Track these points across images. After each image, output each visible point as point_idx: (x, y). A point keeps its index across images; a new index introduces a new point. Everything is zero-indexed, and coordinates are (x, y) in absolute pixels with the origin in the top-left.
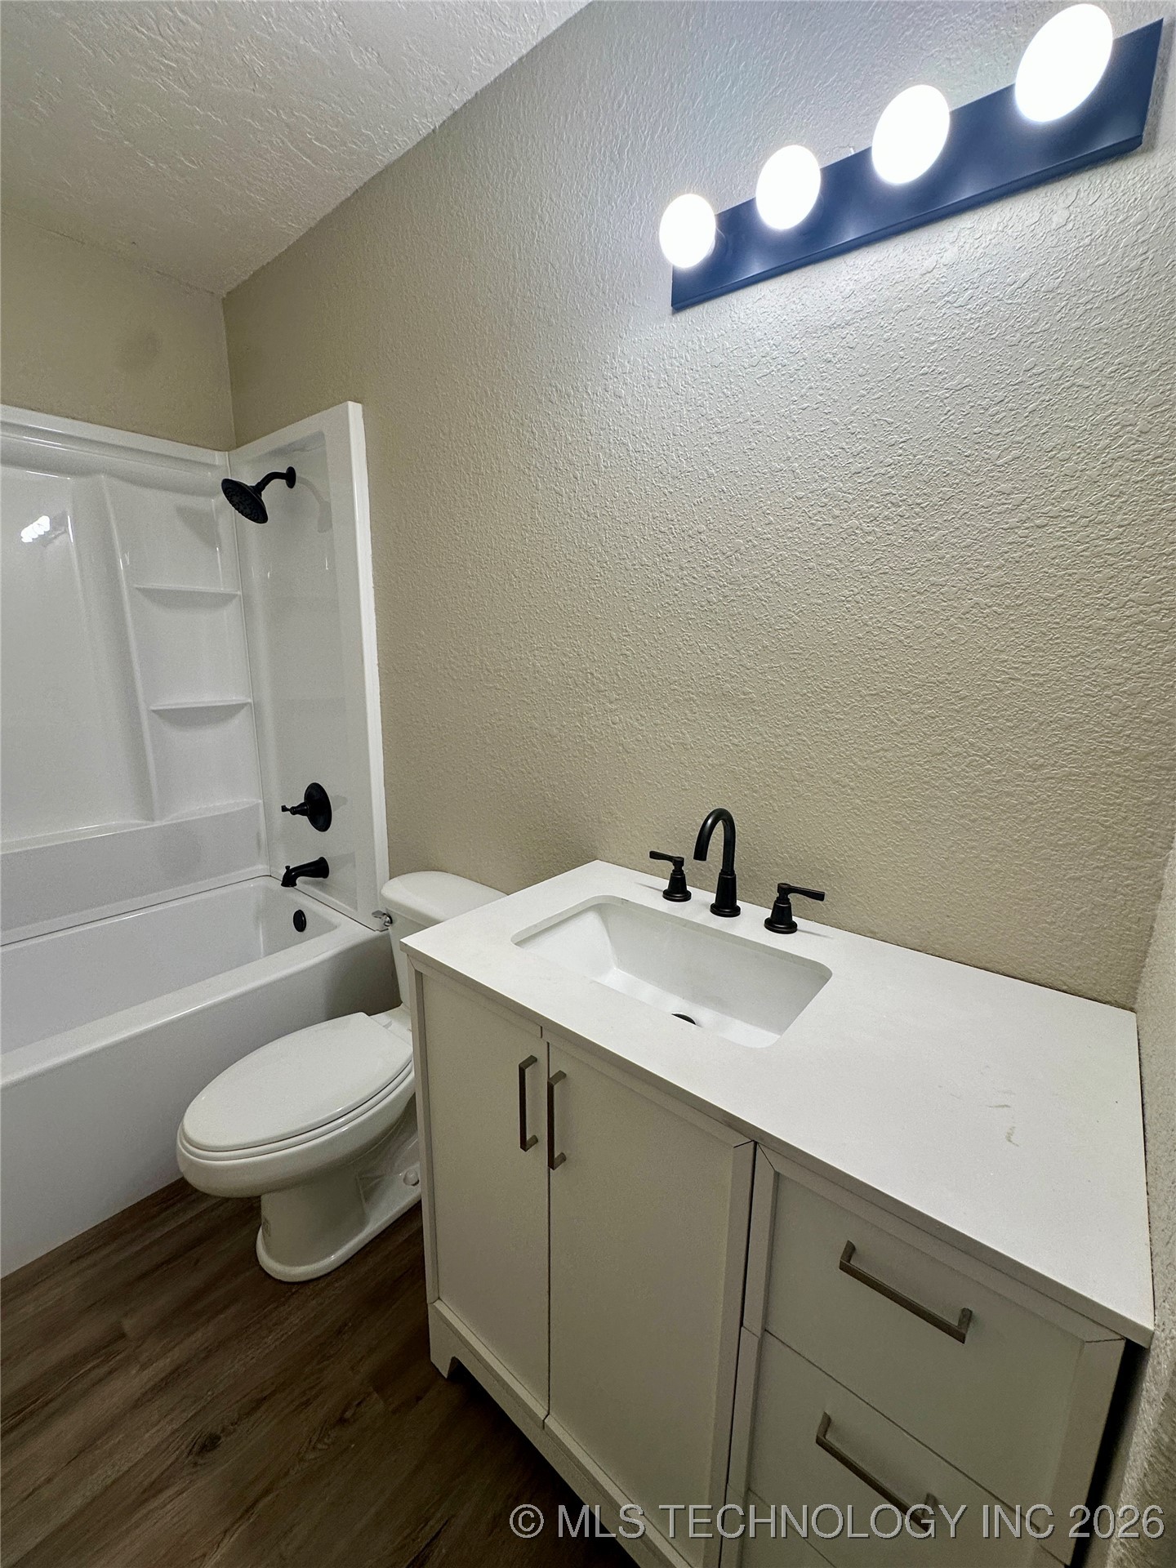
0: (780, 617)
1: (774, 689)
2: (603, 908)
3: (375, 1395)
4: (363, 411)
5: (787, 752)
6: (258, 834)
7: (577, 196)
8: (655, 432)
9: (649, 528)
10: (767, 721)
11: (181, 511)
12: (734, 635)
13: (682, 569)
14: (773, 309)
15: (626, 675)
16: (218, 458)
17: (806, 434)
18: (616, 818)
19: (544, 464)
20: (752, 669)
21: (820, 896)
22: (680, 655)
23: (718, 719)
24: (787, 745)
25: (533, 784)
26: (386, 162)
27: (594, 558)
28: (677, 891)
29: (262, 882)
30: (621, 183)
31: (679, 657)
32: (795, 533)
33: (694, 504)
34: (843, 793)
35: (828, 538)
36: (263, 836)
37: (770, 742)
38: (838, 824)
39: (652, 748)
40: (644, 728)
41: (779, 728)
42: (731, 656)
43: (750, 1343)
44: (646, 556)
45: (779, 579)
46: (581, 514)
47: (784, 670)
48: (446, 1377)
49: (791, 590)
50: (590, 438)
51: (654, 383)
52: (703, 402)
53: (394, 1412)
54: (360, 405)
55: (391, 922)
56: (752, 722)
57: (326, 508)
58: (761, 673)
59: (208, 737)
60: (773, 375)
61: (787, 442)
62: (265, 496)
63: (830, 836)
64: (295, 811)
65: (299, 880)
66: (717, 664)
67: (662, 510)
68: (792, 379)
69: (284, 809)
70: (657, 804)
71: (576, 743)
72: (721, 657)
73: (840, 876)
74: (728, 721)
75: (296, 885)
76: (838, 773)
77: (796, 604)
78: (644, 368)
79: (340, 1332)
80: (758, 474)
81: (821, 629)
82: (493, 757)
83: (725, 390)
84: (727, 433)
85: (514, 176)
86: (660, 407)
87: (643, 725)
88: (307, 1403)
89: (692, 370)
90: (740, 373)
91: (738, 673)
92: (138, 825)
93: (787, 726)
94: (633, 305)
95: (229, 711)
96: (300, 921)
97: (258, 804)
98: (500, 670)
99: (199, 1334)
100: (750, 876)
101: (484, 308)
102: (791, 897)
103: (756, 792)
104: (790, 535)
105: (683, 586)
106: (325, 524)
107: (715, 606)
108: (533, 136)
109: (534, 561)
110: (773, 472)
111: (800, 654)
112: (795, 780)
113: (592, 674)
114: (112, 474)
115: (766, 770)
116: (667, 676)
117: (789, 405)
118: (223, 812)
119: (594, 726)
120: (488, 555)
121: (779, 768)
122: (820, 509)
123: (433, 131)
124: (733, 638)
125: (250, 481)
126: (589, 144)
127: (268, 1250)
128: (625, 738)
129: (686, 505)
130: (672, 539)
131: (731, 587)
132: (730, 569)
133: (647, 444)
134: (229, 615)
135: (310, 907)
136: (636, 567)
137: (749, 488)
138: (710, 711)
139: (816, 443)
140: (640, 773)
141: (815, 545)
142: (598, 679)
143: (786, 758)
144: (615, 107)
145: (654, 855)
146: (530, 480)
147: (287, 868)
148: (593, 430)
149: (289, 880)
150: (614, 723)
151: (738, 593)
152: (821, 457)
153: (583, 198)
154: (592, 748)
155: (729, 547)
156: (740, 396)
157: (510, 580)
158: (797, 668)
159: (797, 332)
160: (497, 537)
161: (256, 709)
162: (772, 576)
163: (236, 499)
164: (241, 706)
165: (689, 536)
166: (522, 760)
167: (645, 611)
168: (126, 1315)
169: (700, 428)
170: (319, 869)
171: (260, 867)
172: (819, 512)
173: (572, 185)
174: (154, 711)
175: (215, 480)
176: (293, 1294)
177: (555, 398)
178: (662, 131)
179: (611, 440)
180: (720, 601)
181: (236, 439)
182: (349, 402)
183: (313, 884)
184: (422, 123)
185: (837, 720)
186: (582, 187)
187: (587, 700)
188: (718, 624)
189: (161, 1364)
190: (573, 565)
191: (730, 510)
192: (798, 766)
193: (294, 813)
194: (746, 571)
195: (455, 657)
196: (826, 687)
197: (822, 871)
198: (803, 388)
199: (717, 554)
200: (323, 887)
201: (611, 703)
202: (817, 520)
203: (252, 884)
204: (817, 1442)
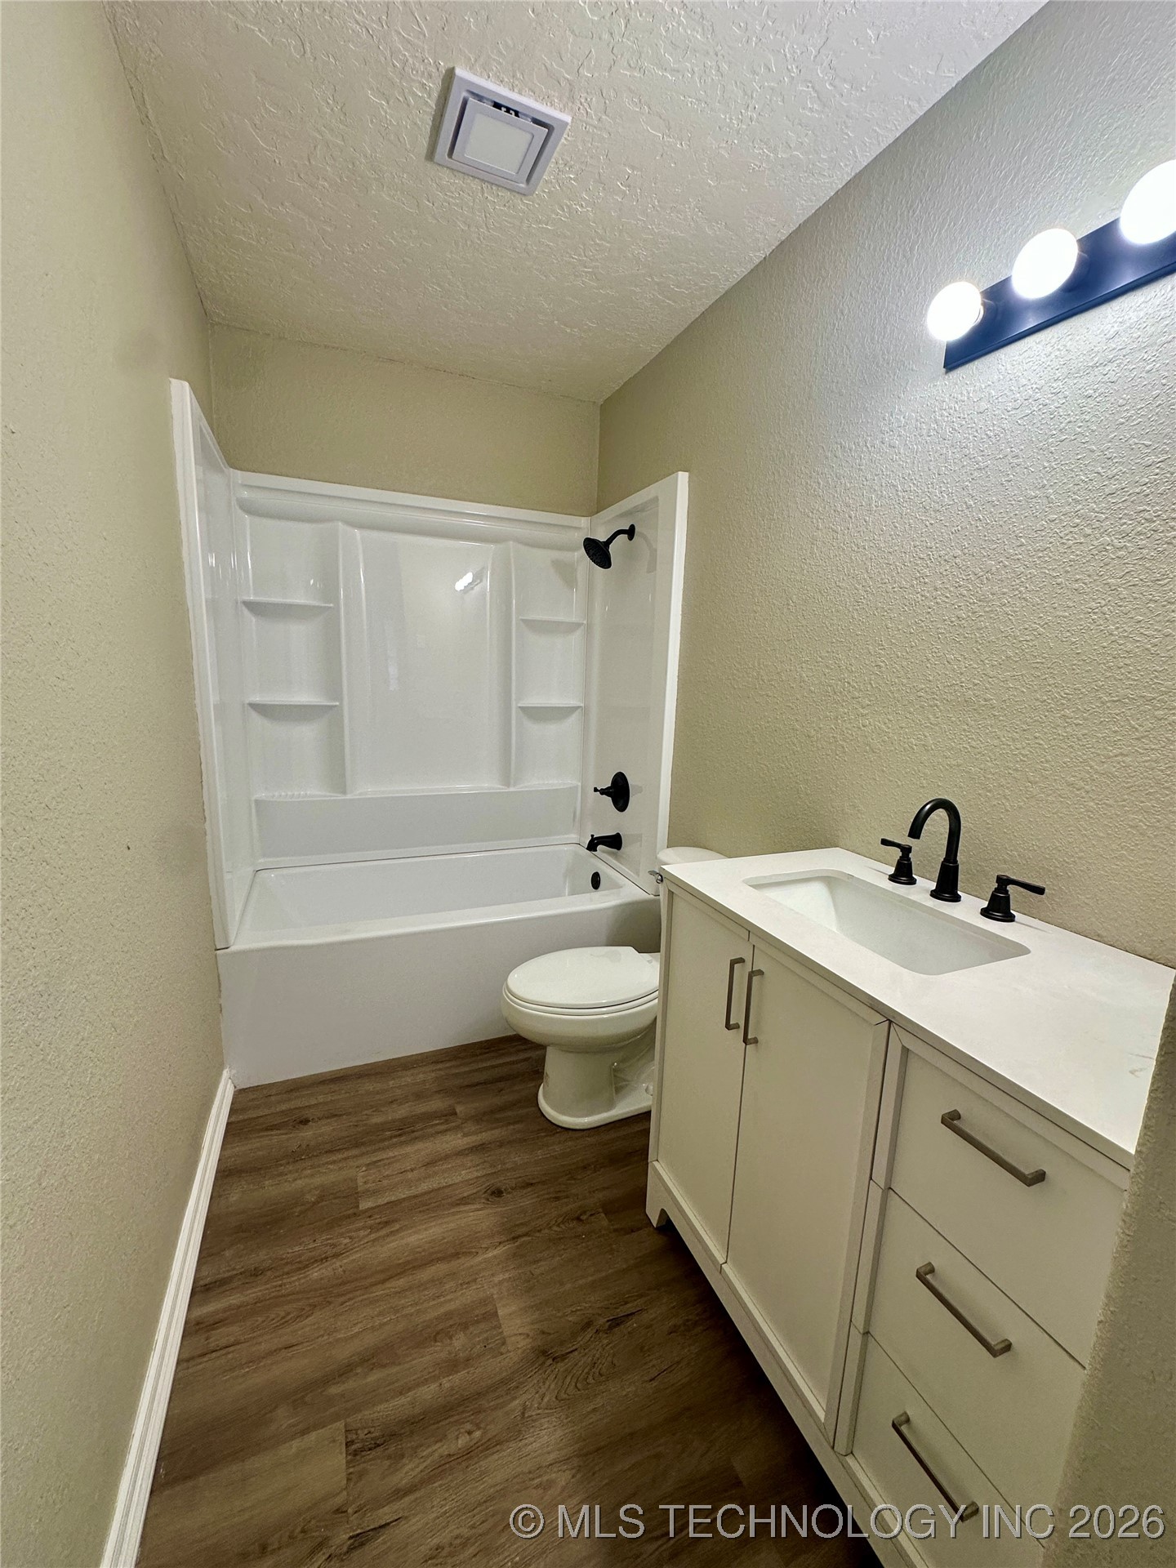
0: (1026, 629)
1: (1015, 696)
2: (831, 881)
3: (603, 1215)
4: (689, 477)
5: (1023, 755)
6: (575, 808)
7: (873, 289)
8: (922, 474)
9: (909, 556)
10: (1005, 726)
11: (557, 564)
12: (979, 647)
13: (936, 589)
14: (1038, 358)
15: (878, 684)
16: (583, 522)
17: (1063, 463)
18: (858, 811)
19: (825, 508)
20: (994, 677)
21: (1040, 891)
22: (929, 665)
23: (959, 723)
24: (1024, 748)
25: (790, 778)
26: (727, 288)
27: (859, 584)
28: (903, 873)
29: (572, 847)
30: (910, 273)
31: (927, 667)
32: (1045, 552)
33: (952, 533)
34: (1077, 795)
35: (1077, 555)
36: (578, 812)
37: (1008, 745)
38: (1070, 826)
39: (896, 749)
40: (890, 730)
41: (1017, 733)
42: (975, 666)
43: (876, 1194)
44: (905, 580)
45: (1027, 596)
46: (851, 547)
47: (1025, 678)
48: (655, 1226)
49: (1038, 604)
50: (865, 483)
51: (924, 432)
52: (967, 445)
53: (615, 1230)
54: (687, 474)
55: (662, 881)
56: (991, 726)
57: (654, 552)
58: (1003, 681)
59: (552, 729)
60: (1034, 415)
61: (1043, 471)
62: (612, 548)
63: (1061, 837)
64: (603, 792)
65: (600, 847)
66: (962, 674)
67: (922, 539)
68: (1052, 416)
69: (596, 790)
70: (896, 800)
71: (830, 743)
72: (966, 667)
73: (1070, 877)
74: (968, 725)
75: (596, 851)
76: (1073, 776)
77: (1041, 617)
78: (917, 420)
79: (585, 1168)
80: (1013, 502)
81: (1064, 639)
82: (759, 754)
83: (988, 432)
84: (987, 469)
85: (824, 282)
86: (929, 451)
87: (889, 728)
88: (557, 1198)
89: (959, 417)
90: (1003, 416)
91: (981, 681)
92: (499, 789)
93: (1024, 730)
94: (912, 370)
95: (568, 711)
96: (596, 881)
97: (577, 787)
98: (772, 680)
99: (497, 1132)
100: (978, 871)
101: (789, 387)
102: (1010, 888)
103: (990, 791)
104: (1041, 555)
105: (936, 605)
106: (652, 568)
107: (963, 621)
108: (841, 250)
109: (809, 588)
110: (1029, 499)
111: (1042, 663)
112: (1029, 782)
113: (849, 683)
114: (519, 540)
115: (1001, 771)
116: (915, 684)
117: (1048, 438)
118: (554, 788)
119: (846, 728)
120: (772, 585)
121: (1014, 770)
122: (1072, 529)
123: (765, 258)
124: (978, 649)
125: (602, 537)
126: (886, 247)
127: (544, 1096)
128: (873, 739)
129: (945, 534)
130: (930, 564)
131: (980, 603)
132: (981, 588)
133: (914, 484)
134: (576, 638)
135: (606, 872)
136: (896, 589)
137: (1005, 516)
138: (951, 715)
139: (1072, 470)
140: (883, 771)
141: (1064, 562)
142: (853, 687)
143: (1021, 760)
144: (911, 214)
145: (885, 842)
146: (812, 522)
147: (592, 836)
148: (869, 477)
149: (592, 846)
150: (864, 726)
151: (987, 609)
152: (1076, 482)
153: (878, 290)
154: (843, 747)
155: (980, 568)
156: (1002, 435)
157: (788, 604)
158: (1039, 676)
159: (1060, 374)
160: (781, 569)
161: (585, 711)
162: (1020, 592)
163: (591, 552)
164: (574, 709)
165: (945, 560)
166: (782, 757)
167: (900, 627)
168: (459, 1103)
169: (963, 466)
170: (614, 842)
171: (573, 836)
172: (1071, 532)
173: (869, 282)
174: (520, 707)
175: (580, 538)
176: (557, 1133)
177: (839, 454)
178: (949, 225)
179: (883, 484)
180: (969, 616)
181: (597, 507)
182: (680, 473)
183: (610, 854)
184: (755, 256)
185: (1076, 725)
186: (877, 282)
187: (843, 706)
188: (965, 637)
189: (474, 1138)
190: (841, 591)
191: (985, 536)
192: (1033, 769)
193: (602, 794)
194: (996, 588)
195: (738, 670)
196: (1065, 694)
197: (1050, 871)
198: (1062, 423)
199: (969, 575)
200: (616, 857)
201: (863, 708)
202: (1068, 540)
203: (565, 848)
204: (917, 1276)
